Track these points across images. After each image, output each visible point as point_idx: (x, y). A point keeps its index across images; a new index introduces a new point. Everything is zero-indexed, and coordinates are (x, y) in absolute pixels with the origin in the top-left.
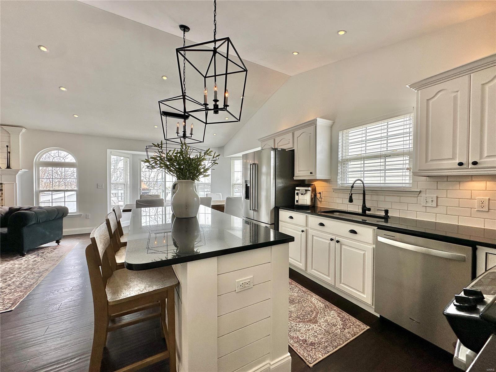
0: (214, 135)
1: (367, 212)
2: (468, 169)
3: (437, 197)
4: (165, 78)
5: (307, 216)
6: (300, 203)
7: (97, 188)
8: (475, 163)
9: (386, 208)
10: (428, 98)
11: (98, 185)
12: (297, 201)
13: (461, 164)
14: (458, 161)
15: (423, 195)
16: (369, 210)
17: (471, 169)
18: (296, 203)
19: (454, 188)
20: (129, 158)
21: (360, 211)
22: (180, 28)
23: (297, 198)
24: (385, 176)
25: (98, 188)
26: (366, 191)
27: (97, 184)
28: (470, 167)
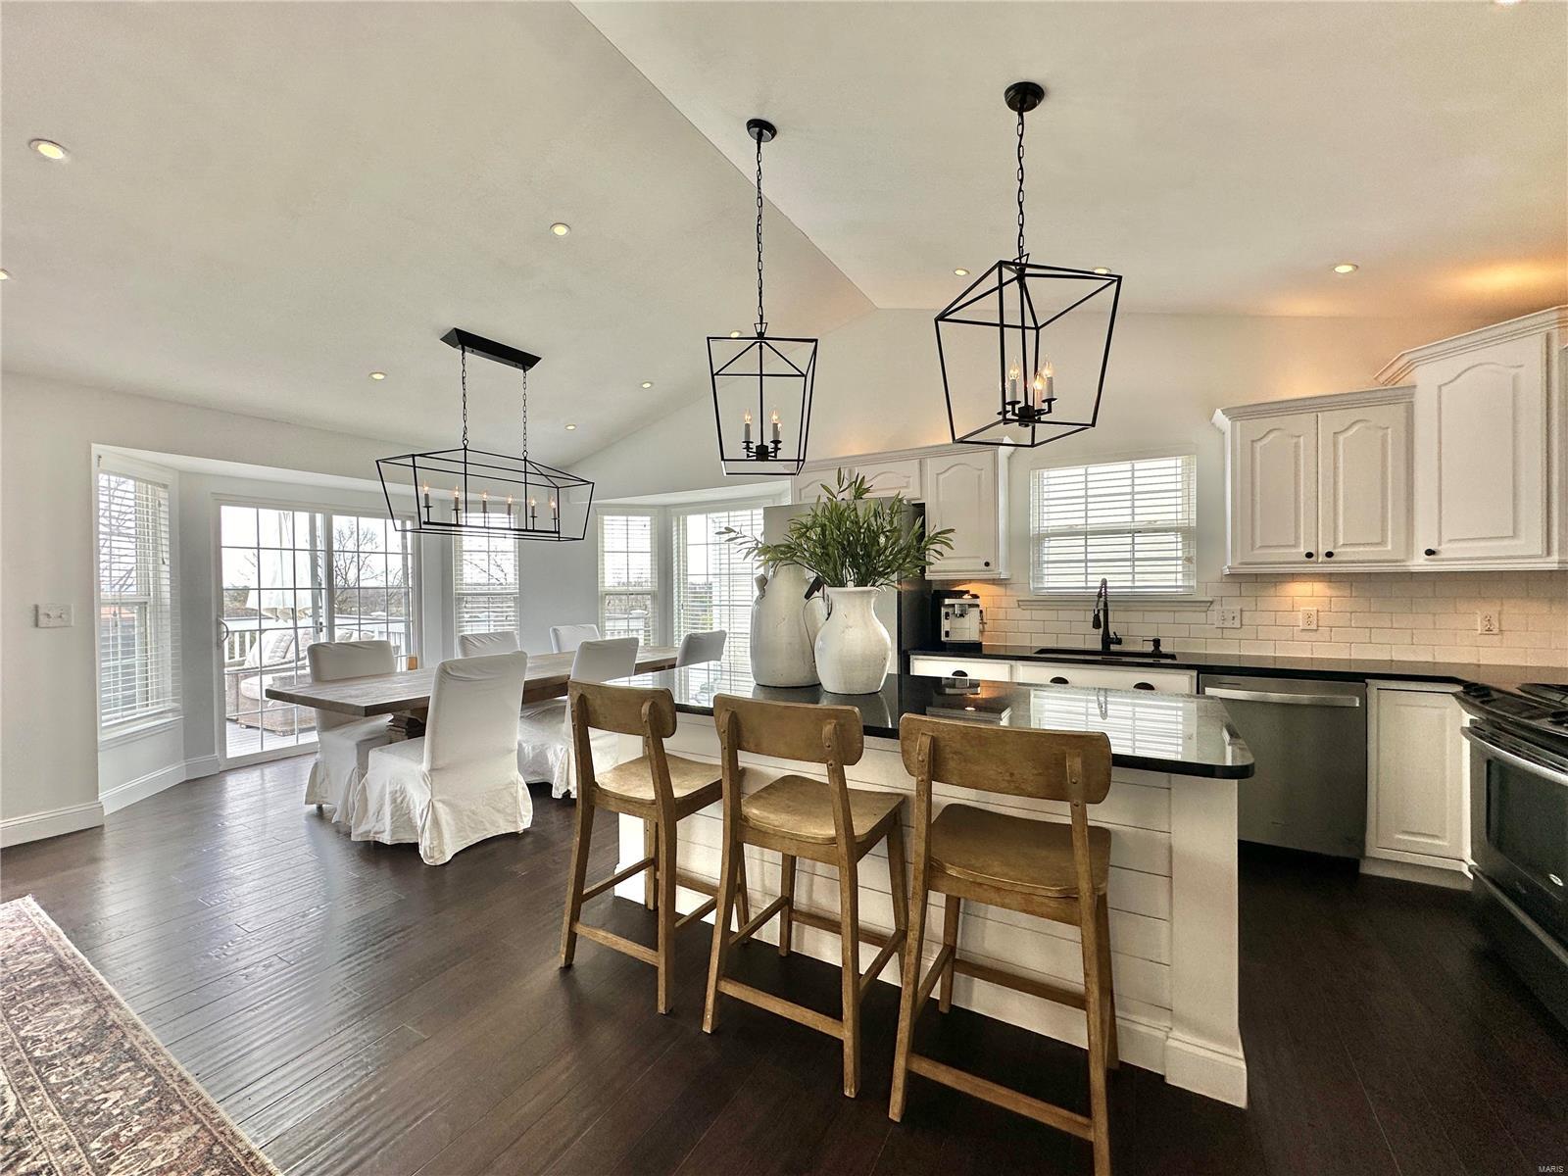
0: (570, 428)
1: (1113, 647)
2: (1317, 563)
3: (1241, 611)
4: (561, 231)
5: (1011, 666)
6: (955, 637)
7: (37, 625)
8: (1329, 555)
9: (1154, 635)
10: (1255, 439)
11: (41, 611)
12: (947, 634)
13: (1309, 555)
14: (1303, 550)
15: (1216, 607)
16: (1119, 642)
17: (1322, 563)
18: (943, 638)
19: (1263, 594)
20: (165, 486)
21: (1099, 647)
22: (749, 129)
23: (946, 625)
24: (1133, 573)
25: (40, 624)
26: (1109, 604)
27: (36, 608)
28: (1320, 560)
